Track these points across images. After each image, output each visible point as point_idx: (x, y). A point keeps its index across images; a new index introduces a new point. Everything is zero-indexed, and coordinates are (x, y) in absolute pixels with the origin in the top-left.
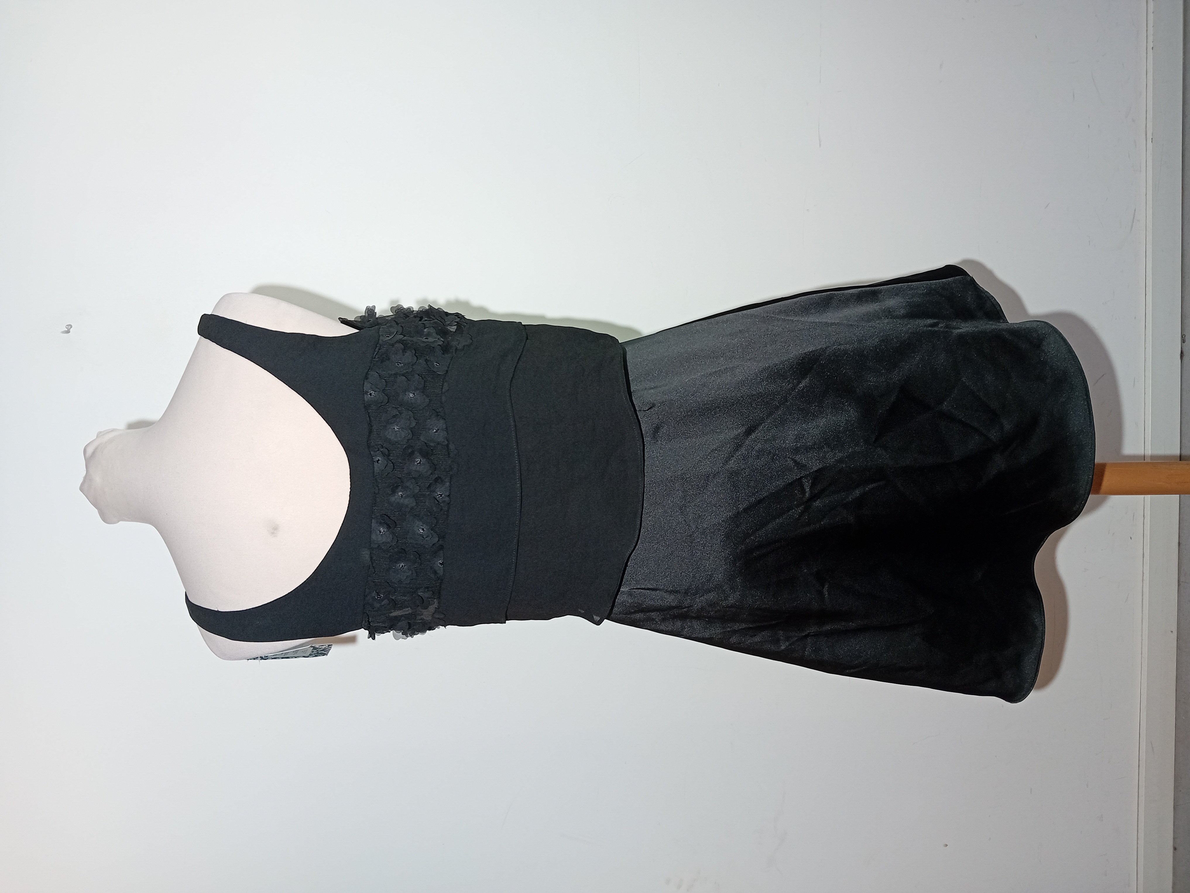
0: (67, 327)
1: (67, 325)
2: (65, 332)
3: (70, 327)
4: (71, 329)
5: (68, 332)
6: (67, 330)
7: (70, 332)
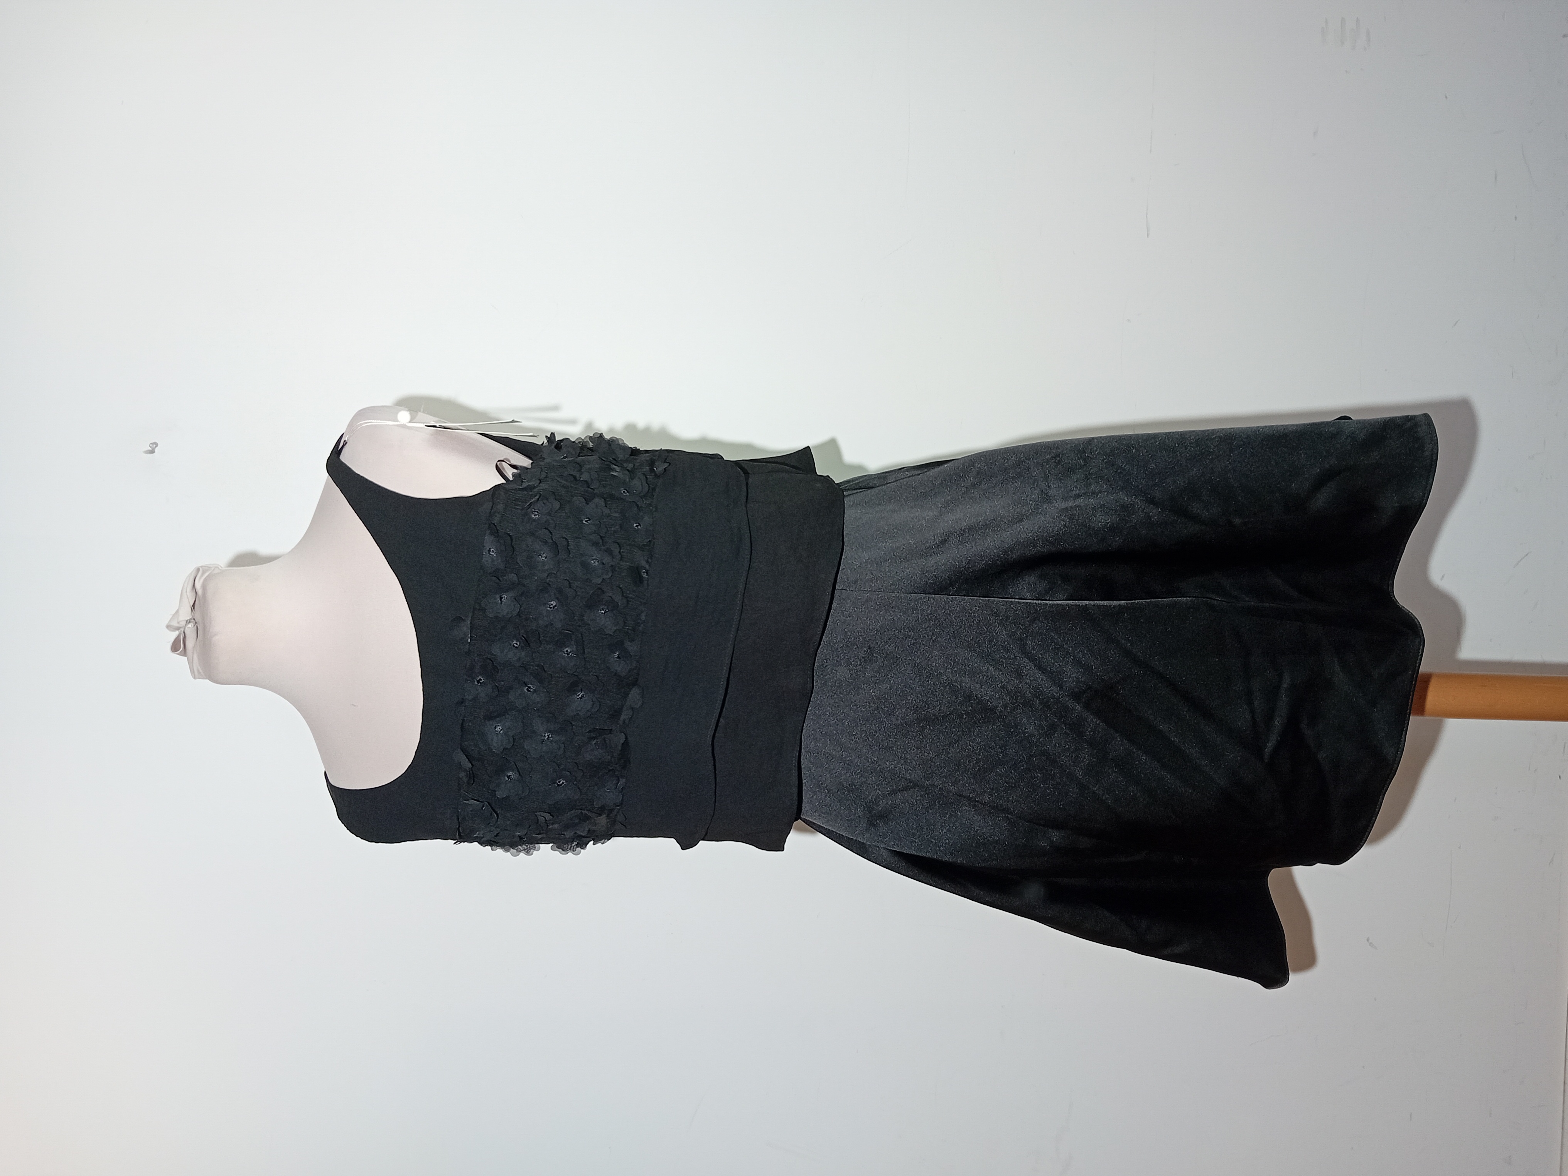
0: (151, 445)
1: (151, 444)
2: (148, 452)
3: (155, 446)
4: (156, 448)
5: (152, 452)
6: (150, 449)
7: (154, 452)
